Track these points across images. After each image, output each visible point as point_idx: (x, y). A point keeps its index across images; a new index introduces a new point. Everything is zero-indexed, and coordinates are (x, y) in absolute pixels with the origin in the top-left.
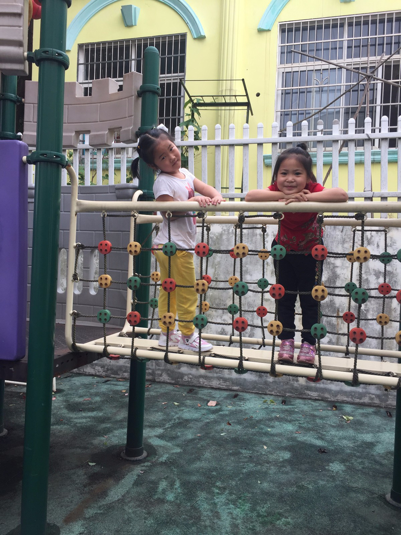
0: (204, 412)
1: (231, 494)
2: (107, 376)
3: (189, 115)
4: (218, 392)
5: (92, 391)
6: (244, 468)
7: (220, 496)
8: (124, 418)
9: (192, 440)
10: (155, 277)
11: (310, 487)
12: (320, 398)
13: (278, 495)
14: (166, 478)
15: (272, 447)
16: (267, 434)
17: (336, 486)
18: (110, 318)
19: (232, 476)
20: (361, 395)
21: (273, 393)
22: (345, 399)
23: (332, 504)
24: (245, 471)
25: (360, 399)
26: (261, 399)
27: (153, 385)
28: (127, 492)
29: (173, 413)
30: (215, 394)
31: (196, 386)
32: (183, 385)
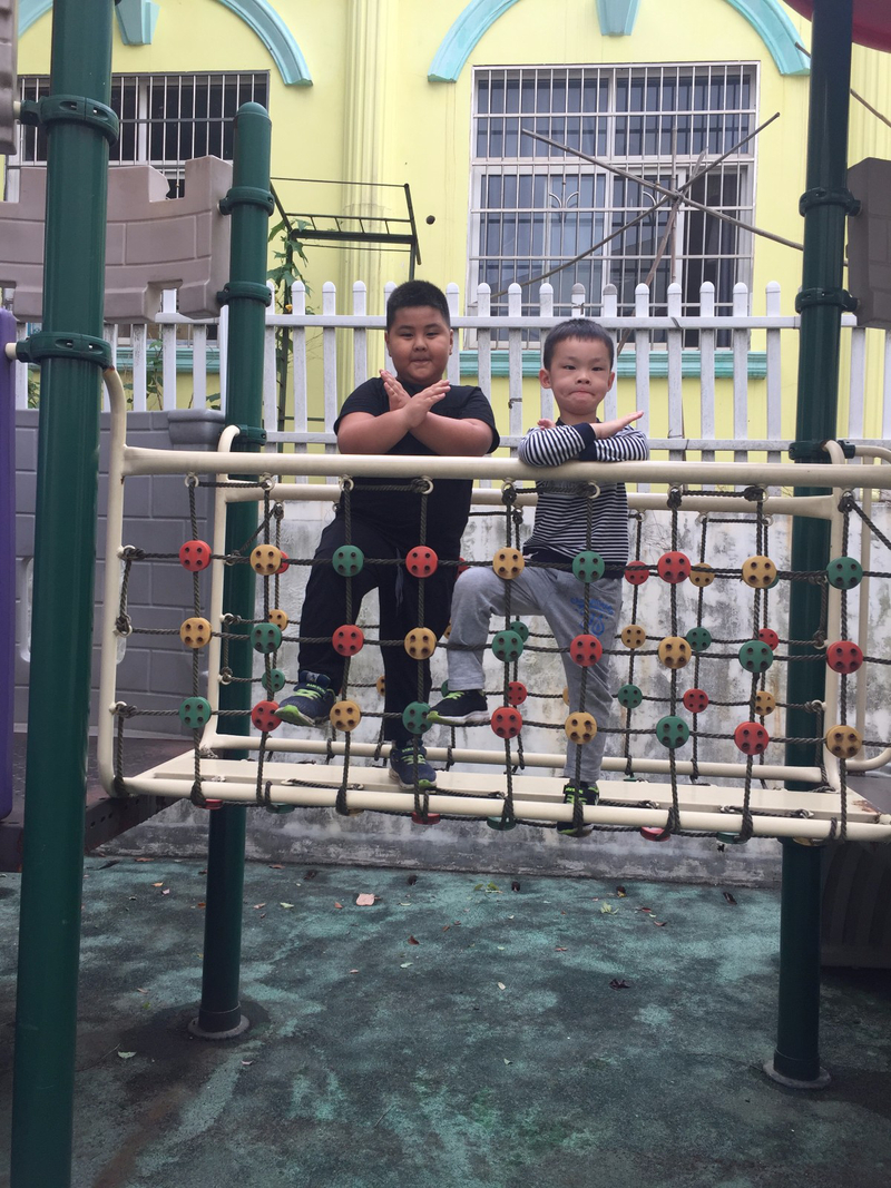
0: (352, 919)
1: (453, 1092)
2: (108, 853)
3: (282, 256)
4: (370, 873)
6: (468, 1034)
7: (432, 1100)
8: (175, 944)
9: (342, 984)
11: (611, 1061)
12: (589, 874)
13: (551, 1085)
14: (305, 1071)
15: (515, 985)
16: (496, 957)
17: (662, 1054)
19: (446, 1054)
20: (672, 863)
21: (490, 868)
22: (640, 871)
23: (664, 1094)
24: (471, 1040)
25: (670, 870)
26: (468, 884)
28: (224, 1110)
29: (285, 928)
30: (367, 877)
31: (322, 864)
32: (291, 863)
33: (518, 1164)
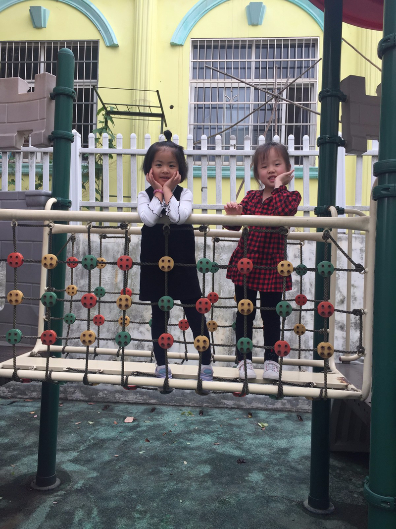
0: (121, 429)
1: (152, 517)
2: (12, 397)
3: (103, 122)
4: (134, 407)
6: (165, 487)
7: (141, 521)
8: (34, 443)
9: (111, 461)
10: (71, 291)
11: (232, 500)
12: (236, 407)
13: (200, 513)
14: (82, 507)
15: (192, 462)
16: (186, 448)
17: (256, 497)
18: (22, 338)
19: (153, 497)
21: (190, 404)
22: (260, 405)
23: (254, 517)
24: (166, 490)
25: (273, 404)
26: (179, 411)
27: (65, 404)
28: (39, 527)
29: (88, 434)
30: (132, 409)
31: (112, 402)
32: (97, 402)
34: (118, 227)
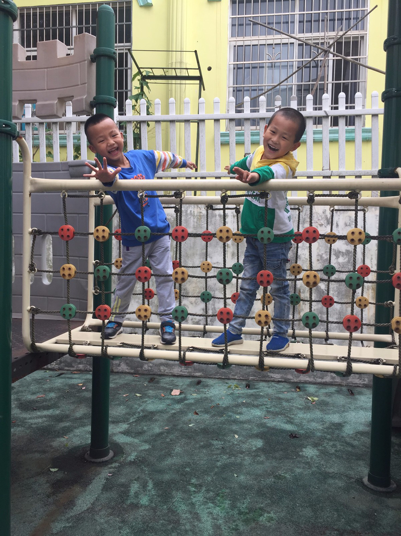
0: (168, 402)
1: (208, 491)
2: (60, 369)
3: (138, 88)
4: (180, 379)
5: (45, 386)
6: (218, 461)
7: (197, 495)
8: (84, 414)
9: (160, 434)
10: (119, 264)
11: (287, 476)
12: (283, 380)
13: (256, 488)
14: (137, 479)
15: (243, 436)
16: (236, 422)
17: (312, 473)
18: (76, 313)
19: (206, 471)
20: (323, 375)
21: (236, 377)
22: (308, 379)
23: (312, 494)
24: (219, 464)
25: (322, 378)
26: (225, 385)
28: (97, 499)
29: (136, 406)
30: (178, 381)
31: (157, 375)
32: (143, 374)
33: (236, 530)
34: (172, 196)
